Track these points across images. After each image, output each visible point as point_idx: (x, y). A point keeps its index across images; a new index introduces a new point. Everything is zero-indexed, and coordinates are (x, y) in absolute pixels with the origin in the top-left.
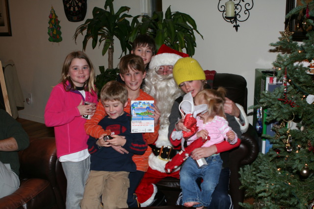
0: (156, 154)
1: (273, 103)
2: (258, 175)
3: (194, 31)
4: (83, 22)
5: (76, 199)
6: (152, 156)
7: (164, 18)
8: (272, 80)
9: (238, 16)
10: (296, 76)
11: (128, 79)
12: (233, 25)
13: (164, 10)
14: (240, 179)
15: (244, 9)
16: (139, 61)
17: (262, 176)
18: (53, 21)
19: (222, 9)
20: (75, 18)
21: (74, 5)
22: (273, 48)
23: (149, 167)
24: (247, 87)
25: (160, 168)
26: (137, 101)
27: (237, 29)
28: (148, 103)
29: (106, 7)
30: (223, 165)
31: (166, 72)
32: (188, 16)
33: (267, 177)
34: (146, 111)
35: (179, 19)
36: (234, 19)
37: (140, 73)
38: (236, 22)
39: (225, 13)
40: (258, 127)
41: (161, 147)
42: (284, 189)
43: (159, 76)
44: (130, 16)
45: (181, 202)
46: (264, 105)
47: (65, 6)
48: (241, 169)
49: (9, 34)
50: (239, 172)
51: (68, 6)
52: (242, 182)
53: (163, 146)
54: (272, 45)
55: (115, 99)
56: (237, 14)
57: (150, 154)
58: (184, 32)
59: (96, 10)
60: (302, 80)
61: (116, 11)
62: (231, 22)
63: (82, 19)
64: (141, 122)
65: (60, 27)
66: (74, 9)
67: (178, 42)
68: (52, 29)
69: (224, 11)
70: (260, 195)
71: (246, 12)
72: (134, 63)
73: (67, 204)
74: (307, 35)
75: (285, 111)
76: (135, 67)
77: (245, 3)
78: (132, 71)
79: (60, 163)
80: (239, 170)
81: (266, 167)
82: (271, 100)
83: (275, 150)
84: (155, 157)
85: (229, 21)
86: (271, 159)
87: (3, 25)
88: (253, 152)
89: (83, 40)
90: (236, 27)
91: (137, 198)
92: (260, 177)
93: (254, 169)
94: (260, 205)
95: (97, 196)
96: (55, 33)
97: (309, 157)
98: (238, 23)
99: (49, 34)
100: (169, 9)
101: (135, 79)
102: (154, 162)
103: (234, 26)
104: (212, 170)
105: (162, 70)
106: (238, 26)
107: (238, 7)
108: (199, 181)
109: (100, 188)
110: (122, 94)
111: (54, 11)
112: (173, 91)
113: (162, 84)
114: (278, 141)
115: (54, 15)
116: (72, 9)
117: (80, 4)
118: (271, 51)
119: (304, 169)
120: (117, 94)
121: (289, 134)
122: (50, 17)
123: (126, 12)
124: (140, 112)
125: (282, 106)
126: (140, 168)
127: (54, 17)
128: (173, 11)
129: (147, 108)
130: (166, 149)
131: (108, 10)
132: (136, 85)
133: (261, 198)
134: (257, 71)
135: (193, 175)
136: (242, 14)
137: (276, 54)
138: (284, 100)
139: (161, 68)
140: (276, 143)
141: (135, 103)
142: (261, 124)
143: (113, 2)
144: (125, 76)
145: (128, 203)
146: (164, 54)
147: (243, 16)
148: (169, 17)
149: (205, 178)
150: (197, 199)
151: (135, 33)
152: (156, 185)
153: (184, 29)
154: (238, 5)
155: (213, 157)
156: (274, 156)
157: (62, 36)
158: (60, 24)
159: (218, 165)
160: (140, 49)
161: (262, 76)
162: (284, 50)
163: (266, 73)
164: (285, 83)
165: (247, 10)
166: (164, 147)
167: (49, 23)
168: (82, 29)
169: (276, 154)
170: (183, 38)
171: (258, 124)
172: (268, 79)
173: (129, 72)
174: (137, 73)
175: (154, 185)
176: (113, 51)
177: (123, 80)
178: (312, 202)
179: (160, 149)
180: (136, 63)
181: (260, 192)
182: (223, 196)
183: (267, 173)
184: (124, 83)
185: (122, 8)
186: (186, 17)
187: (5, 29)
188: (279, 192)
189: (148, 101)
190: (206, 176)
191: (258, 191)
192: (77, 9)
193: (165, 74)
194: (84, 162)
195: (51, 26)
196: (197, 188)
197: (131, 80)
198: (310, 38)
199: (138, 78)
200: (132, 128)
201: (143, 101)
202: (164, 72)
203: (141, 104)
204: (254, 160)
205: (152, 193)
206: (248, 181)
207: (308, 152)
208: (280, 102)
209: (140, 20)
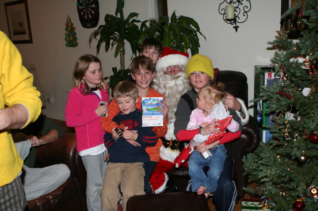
0: (166, 146)
1: (272, 96)
2: (260, 162)
3: (197, 33)
4: (96, 28)
5: (95, 188)
6: (162, 148)
7: (170, 22)
8: (270, 75)
9: (237, 18)
10: (292, 71)
11: (139, 78)
12: (233, 26)
13: (170, 15)
14: (243, 166)
15: (242, 11)
16: (149, 62)
17: (264, 163)
18: (69, 28)
19: (223, 12)
20: (89, 25)
21: (88, 13)
22: (271, 46)
23: (161, 158)
24: (248, 82)
25: (170, 159)
26: (148, 98)
27: (236, 30)
28: (158, 100)
29: (116, 14)
30: (227, 154)
31: (174, 72)
32: (192, 19)
33: (269, 164)
34: (155, 107)
35: (184, 23)
36: (233, 21)
37: (150, 72)
38: (236, 24)
39: (225, 15)
40: (259, 118)
41: (170, 139)
42: (284, 174)
43: (167, 76)
44: (139, 21)
45: (191, 188)
46: (264, 99)
47: (80, 14)
48: (244, 157)
49: (30, 41)
50: (243, 160)
51: (82, 14)
52: (246, 169)
53: (172, 139)
54: (269, 43)
55: (127, 96)
56: (237, 17)
57: (160, 146)
58: (188, 34)
59: (107, 16)
60: (298, 74)
61: (126, 17)
62: (231, 23)
63: (95, 26)
64: (151, 117)
65: (75, 34)
66: (88, 17)
67: (183, 44)
68: (69, 35)
69: (224, 14)
70: (262, 180)
71: (245, 14)
72: (145, 63)
73: (87, 193)
74: (302, 33)
75: (283, 103)
76: (146, 67)
77: (243, 6)
78: (142, 71)
79: (80, 157)
80: (242, 158)
81: (266, 154)
82: (270, 94)
83: (275, 138)
84: (165, 148)
85: (229, 22)
86: (271, 147)
87: (24, 33)
88: (255, 141)
89: (97, 44)
90: (236, 28)
91: (151, 186)
92: (261, 164)
93: (256, 157)
94: (262, 190)
95: (116, 185)
96: (71, 38)
97: (307, 145)
98: (238, 24)
99: (66, 40)
100: (174, 14)
101: (145, 78)
102: (164, 154)
103: (234, 27)
104: (217, 159)
105: (169, 70)
106: (238, 27)
107: (237, 9)
108: (206, 169)
109: (118, 179)
110: (133, 91)
111: (70, 19)
113: (172, 83)
114: (277, 131)
115: (70, 23)
116: (86, 17)
117: (93, 12)
118: (268, 49)
119: (302, 155)
120: (129, 91)
121: (287, 124)
122: (66, 25)
123: (135, 18)
124: (150, 108)
125: (281, 99)
126: (153, 159)
127: (70, 24)
128: (178, 15)
129: (157, 104)
131: (119, 16)
132: (146, 83)
133: (263, 183)
134: (256, 67)
135: (200, 164)
136: (241, 16)
137: (273, 51)
138: (282, 93)
139: (168, 69)
140: (275, 133)
141: (146, 100)
142: (261, 116)
143: (123, 9)
144: (136, 75)
147: (242, 18)
148: (174, 21)
149: (211, 166)
150: (205, 184)
151: (144, 36)
152: (168, 174)
153: (188, 31)
154: (237, 7)
155: (217, 147)
156: (274, 145)
157: (78, 41)
158: (76, 31)
159: (222, 153)
160: (147, 51)
161: (260, 72)
162: (280, 48)
163: (265, 69)
164: (282, 78)
165: (246, 12)
166: (173, 139)
167: (66, 30)
168: (96, 34)
169: (275, 143)
170: (188, 41)
171: (259, 116)
172: (266, 75)
173: (140, 71)
174: (147, 73)
175: (165, 174)
176: (124, 54)
177: (134, 79)
178: (309, 186)
179: (169, 141)
180: (147, 64)
181: (262, 178)
182: (228, 183)
183: (268, 160)
184: (135, 82)
185: (131, 14)
186: (190, 21)
187: (26, 37)
188: (280, 177)
189: (157, 98)
190: (211, 164)
191: (260, 177)
192: (90, 16)
193: (173, 73)
194: (102, 155)
195: (68, 32)
196: (204, 175)
197: (142, 79)
198: (304, 36)
199: (148, 77)
201: (152, 98)
202: (171, 72)
203: (151, 100)
204: (256, 148)
205: (164, 181)
206: (251, 168)
207: (306, 140)
208: (278, 95)
209: (148, 24)
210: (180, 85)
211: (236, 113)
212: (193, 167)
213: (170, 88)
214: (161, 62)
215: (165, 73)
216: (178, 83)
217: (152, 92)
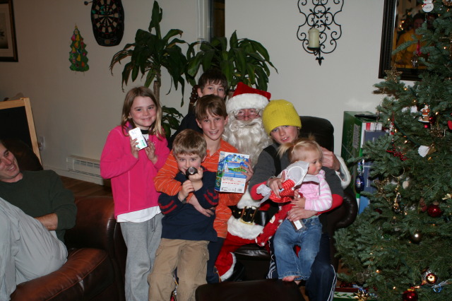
0: (237, 216)
1: (380, 155)
2: (357, 240)
3: (266, 62)
4: (120, 47)
5: (139, 270)
6: (232, 220)
7: (228, 48)
8: (368, 126)
9: (322, 47)
10: (405, 123)
11: (207, 126)
12: (316, 57)
13: (228, 35)
14: (335, 245)
15: (329, 38)
16: (219, 104)
17: (363, 241)
18: (77, 44)
19: (302, 38)
20: (107, 41)
21: (107, 25)
22: (377, 89)
23: (228, 233)
24: (334, 134)
25: (243, 234)
27: (320, 63)
28: (243, 157)
29: (150, 29)
30: (323, 229)
31: (248, 117)
32: (259, 44)
33: (371, 243)
34: (239, 167)
35: (247, 48)
36: (317, 50)
37: (222, 118)
38: (320, 54)
39: (306, 42)
40: (359, 183)
41: (243, 208)
42: (393, 257)
43: (239, 122)
44: (183, 42)
46: (367, 158)
47: (94, 26)
48: (336, 232)
49: (14, 59)
50: (335, 237)
51: (98, 25)
52: (338, 249)
53: (246, 207)
54: (376, 86)
56: (321, 45)
57: (229, 218)
58: (253, 64)
59: (140, 33)
60: (414, 128)
61: (163, 35)
62: (314, 53)
63: (117, 43)
64: (232, 180)
65: (86, 53)
66: (107, 30)
67: (247, 76)
68: (76, 55)
69: (304, 40)
70: (365, 264)
71: (333, 42)
72: (214, 106)
74: (420, 76)
75: (395, 166)
77: (330, 32)
78: (211, 116)
80: (334, 234)
81: (364, 229)
82: (376, 152)
83: (377, 210)
84: (236, 220)
85: (312, 52)
86: (372, 220)
87: (6, 46)
88: (351, 212)
89: (123, 71)
90: (320, 60)
91: (217, 272)
92: (359, 242)
93: (349, 233)
94: (365, 276)
95: (170, 270)
96: (79, 59)
97: (422, 218)
98: (322, 55)
99: (71, 60)
100: (234, 35)
101: (216, 127)
102: (235, 226)
103: (317, 59)
104: (311, 236)
105: (242, 114)
106: (322, 58)
107: (323, 35)
111: (79, 32)
112: (258, 139)
113: (244, 132)
114: (380, 200)
115: (78, 37)
116: (104, 30)
117: (115, 24)
118: (376, 92)
119: (417, 232)
121: (397, 191)
122: (72, 39)
123: (178, 37)
124: (233, 167)
125: (391, 159)
127: (78, 39)
128: (240, 37)
129: (241, 163)
130: (249, 211)
131: (154, 32)
132: (217, 133)
133: (366, 267)
134: (346, 114)
135: (289, 242)
136: (327, 44)
138: (392, 151)
139: (241, 112)
140: (378, 202)
141: (230, 156)
142: (362, 180)
143: (160, 23)
144: (203, 122)
145: (207, 279)
146: (244, 95)
147: (328, 47)
148: (235, 45)
149: (303, 245)
150: (298, 272)
153: (253, 60)
154: (322, 33)
155: (311, 220)
156: (377, 217)
157: (88, 63)
158: (86, 49)
159: (317, 229)
160: (210, 87)
161: (352, 121)
162: (389, 93)
163: (360, 118)
164: (392, 132)
165: (334, 40)
166: (248, 208)
167: (71, 46)
168: (120, 56)
169: (377, 215)
170: (253, 72)
171: (359, 180)
172: (364, 125)
173: (208, 117)
174: (218, 119)
175: (233, 254)
177: (201, 127)
178: (425, 271)
179: (241, 210)
180: (216, 107)
181: (365, 261)
182: (326, 267)
183: (369, 237)
184: (201, 131)
185: (172, 31)
186: (256, 46)
187: (9, 53)
188: (388, 259)
190: (304, 243)
191: (363, 259)
192: (110, 30)
193: (246, 119)
195: (74, 50)
197: (211, 128)
198: (424, 80)
199: (219, 124)
200: (222, 185)
201: (238, 155)
202: (245, 117)
203: (236, 157)
204: (351, 222)
206: (347, 247)
207: (421, 212)
208: (389, 156)
209: (197, 49)
210: (257, 135)
211: (334, 174)
212: (280, 246)
213: (243, 138)
214: (232, 103)
215: (237, 118)
216: (252, 132)
217: (225, 146)
